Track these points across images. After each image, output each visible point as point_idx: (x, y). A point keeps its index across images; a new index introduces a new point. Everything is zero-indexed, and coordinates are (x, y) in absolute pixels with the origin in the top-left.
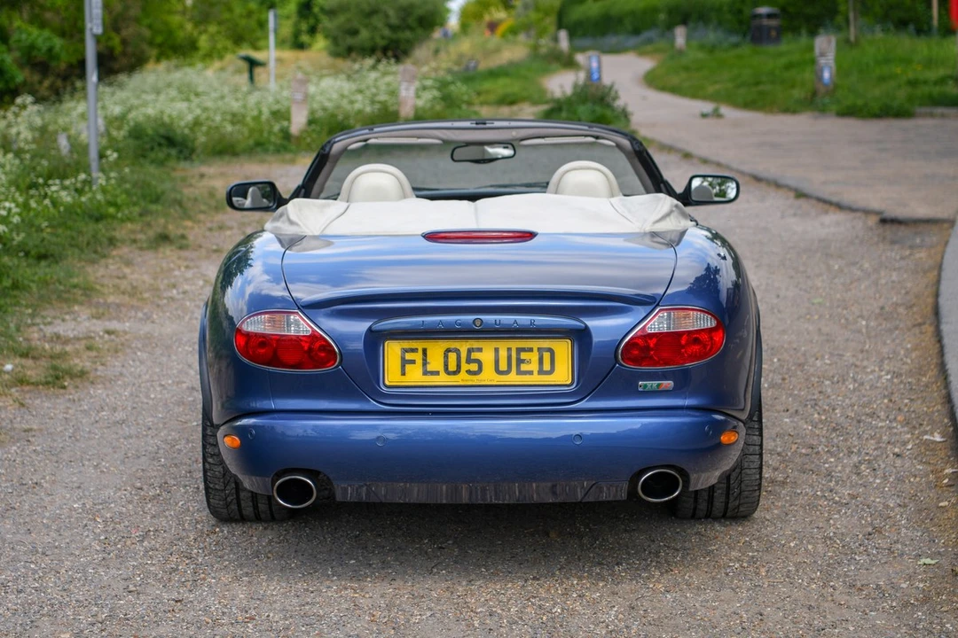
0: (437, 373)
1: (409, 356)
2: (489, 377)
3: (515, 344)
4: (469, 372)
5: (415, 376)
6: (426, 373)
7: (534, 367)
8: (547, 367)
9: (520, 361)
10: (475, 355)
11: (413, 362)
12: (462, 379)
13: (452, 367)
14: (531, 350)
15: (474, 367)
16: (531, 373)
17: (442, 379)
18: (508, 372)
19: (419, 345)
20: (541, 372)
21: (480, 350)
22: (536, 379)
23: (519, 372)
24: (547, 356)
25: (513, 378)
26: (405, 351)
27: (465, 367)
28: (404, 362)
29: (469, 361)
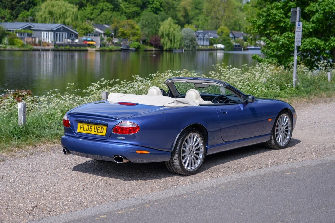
0: (85, 130)
1: (82, 126)
2: (93, 132)
3: (98, 126)
4: (90, 131)
5: (82, 131)
6: (84, 130)
7: (100, 131)
8: (102, 132)
9: (98, 130)
10: (91, 127)
11: (82, 127)
12: (89, 132)
13: (87, 130)
14: (100, 127)
15: (91, 130)
16: (99, 132)
17: (86, 132)
18: (95, 132)
19: (83, 124)
20: (101, 132)
21: (92, 126)
22: (100, 134)
23: (98, 132)
24: (102, 129)
25: (96, 133)
26: (81, 125)
27: (90, 130)
28: (81, 127)
29: (90, 128)
